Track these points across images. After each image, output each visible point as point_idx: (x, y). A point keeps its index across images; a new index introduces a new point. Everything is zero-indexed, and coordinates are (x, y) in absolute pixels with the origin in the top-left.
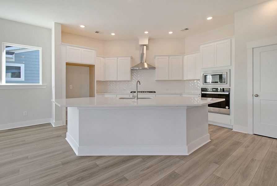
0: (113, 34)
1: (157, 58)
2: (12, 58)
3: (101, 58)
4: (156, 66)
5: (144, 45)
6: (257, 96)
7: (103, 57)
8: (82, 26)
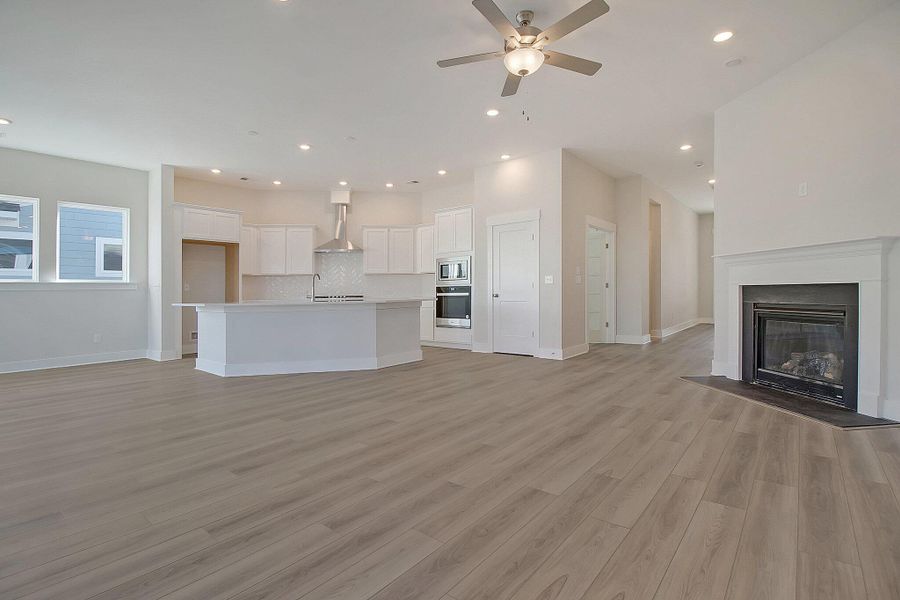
0: (277, 183)
1: (366, 230)
2: (14, 219)
3: (252, 229)
4: (365, 246)
5: (343, 205)
6: (497, 296)
7: (254, 227)
8: (216, 171)
